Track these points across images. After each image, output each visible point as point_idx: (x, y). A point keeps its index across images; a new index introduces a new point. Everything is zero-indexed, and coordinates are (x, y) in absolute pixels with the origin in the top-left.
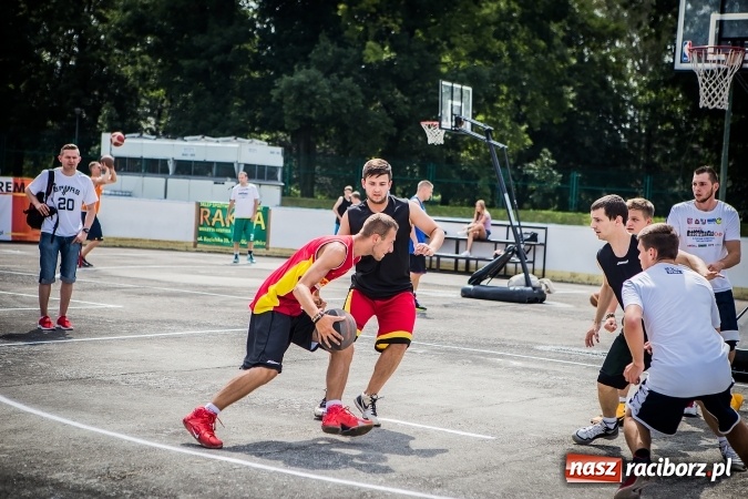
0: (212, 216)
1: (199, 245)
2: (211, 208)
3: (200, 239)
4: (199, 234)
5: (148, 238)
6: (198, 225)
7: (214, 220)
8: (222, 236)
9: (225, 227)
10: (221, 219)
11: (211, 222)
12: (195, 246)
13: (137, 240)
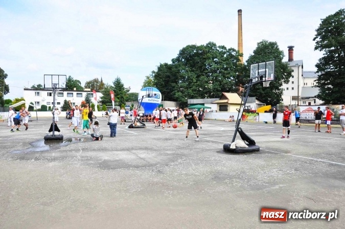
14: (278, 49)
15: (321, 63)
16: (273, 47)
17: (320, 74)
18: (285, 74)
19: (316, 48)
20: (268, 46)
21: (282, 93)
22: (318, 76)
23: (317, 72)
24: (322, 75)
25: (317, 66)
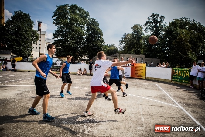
0: (175, 72)
1: (172, 81)
2: (175, 70)
3: (173, 79)
4: (172, 78)
5: (161, 78)
6: (172, 75)
7: (176, 74)
8: (178, 79)
9: (178, 76)
10: (177, 73)
11: (175, 74)
12: (171, 81)
13: (158, 79)
14: (30, 20)
15: (56, 33)
16: (26, 17)
17: (55, 39)
18: (35, 37)
19: (53, 23)
20: (23, 16)
21: (32, 50)
22: (54, 41)
23: (54, 38)
24: (57, 40)
25: (54, 34)
